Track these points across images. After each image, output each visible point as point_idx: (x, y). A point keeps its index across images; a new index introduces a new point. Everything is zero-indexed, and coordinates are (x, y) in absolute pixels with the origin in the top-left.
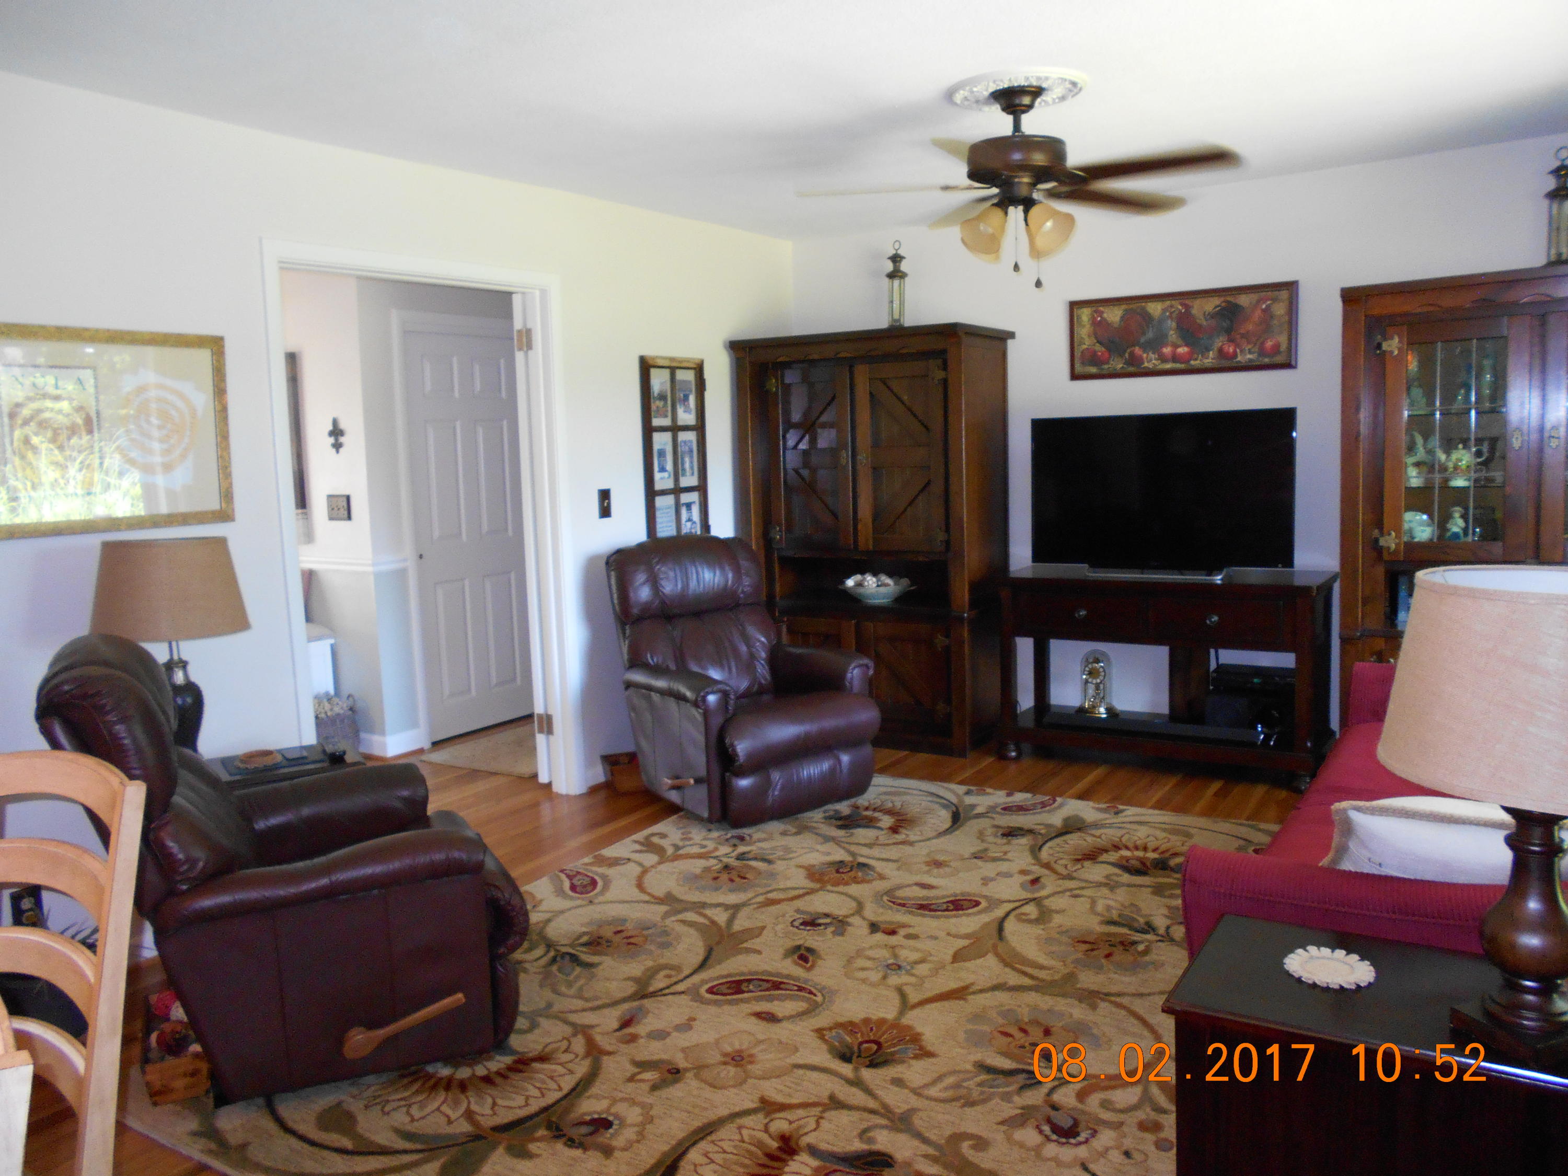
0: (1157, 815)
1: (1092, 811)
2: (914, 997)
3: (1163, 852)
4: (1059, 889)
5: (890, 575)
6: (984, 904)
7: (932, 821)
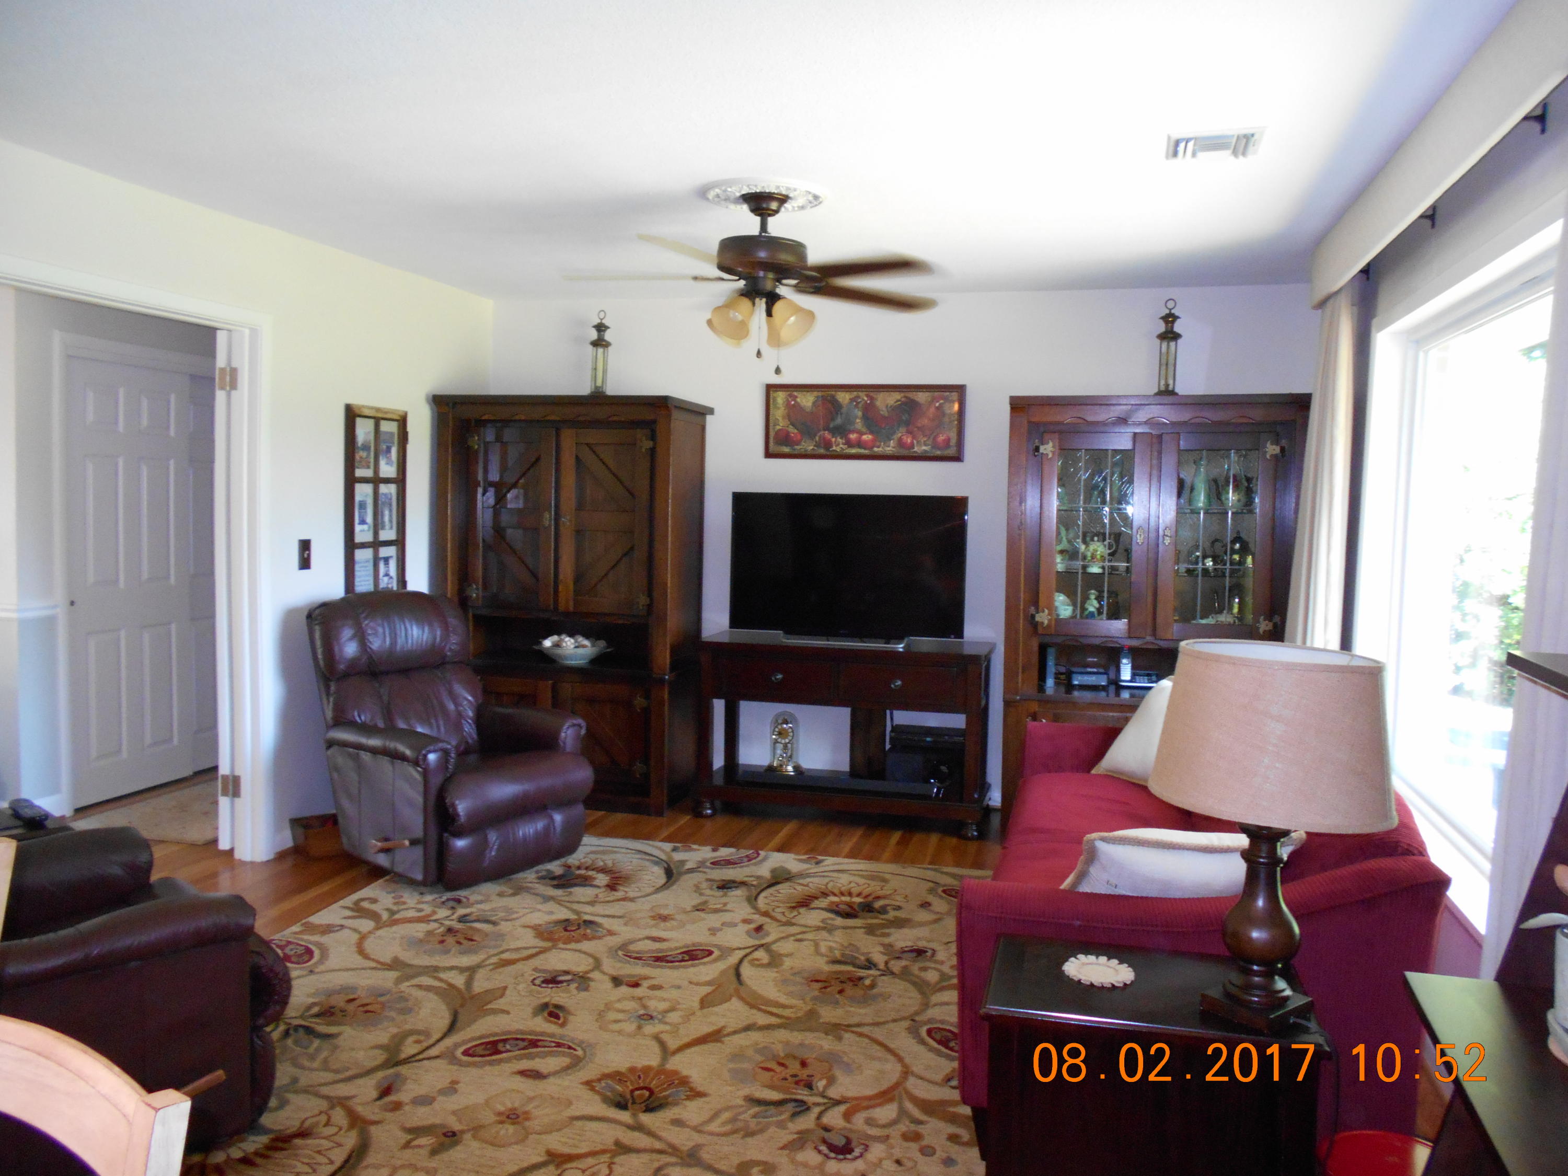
0: (855, 863)
1: (796, 862)
2: (673, 1044)
3: (866, 897)
4: (783, 935)
5: (587, 637)
6: (717, 953)
7: (647, 877)
